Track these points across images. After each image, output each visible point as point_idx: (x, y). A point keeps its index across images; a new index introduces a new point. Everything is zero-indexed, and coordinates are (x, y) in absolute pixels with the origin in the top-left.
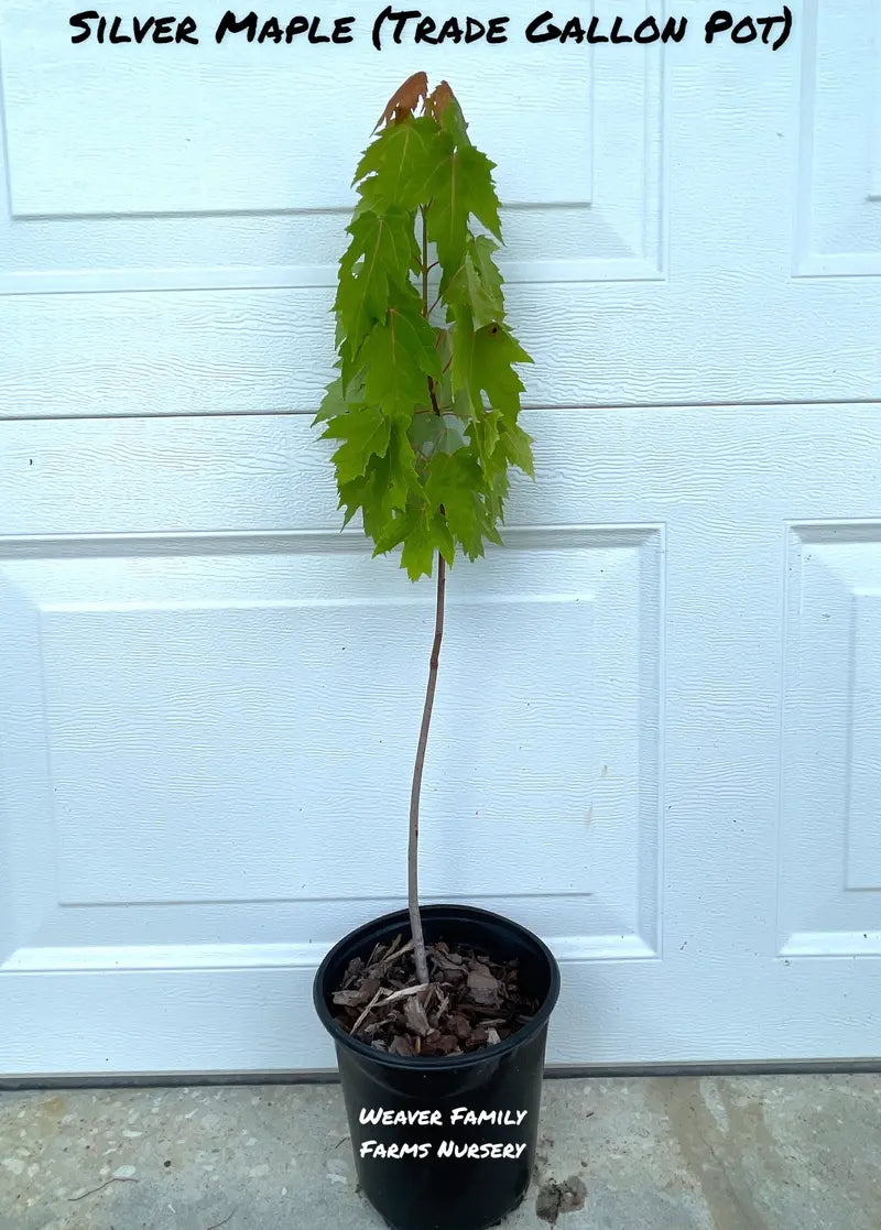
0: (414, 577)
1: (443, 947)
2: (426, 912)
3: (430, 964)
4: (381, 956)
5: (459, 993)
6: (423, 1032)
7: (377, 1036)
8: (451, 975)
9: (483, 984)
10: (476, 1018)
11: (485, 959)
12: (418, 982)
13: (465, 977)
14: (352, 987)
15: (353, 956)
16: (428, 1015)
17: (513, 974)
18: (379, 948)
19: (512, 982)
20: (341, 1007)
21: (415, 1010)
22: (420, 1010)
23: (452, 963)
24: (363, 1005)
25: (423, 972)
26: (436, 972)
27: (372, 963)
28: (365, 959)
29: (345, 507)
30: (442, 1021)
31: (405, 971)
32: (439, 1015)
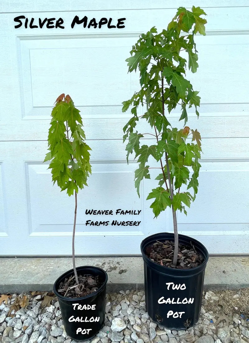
0: (70, 195)
1: (81, 276)
2: (77, 269)
3: (79, 280)
4: (67, 281)
5: (86, 284)
6: (79, 294)
7: (70, 296)
8: (84, 281)
9: (91, 281)
10: (91, 288)
11: (91, 277)
12: (77, 284)
13: (87, 281)
14: (62, 288)
15: (60, 282)
16: (80, 290)
17: (98, 279)
18: (66, 279)
19: (97, 280)
20: (60, 292)
21: (77, 290)
22: (78, 289)
23: (84, 279)
24: (65, 291)
25: (77, 282)
26: (81, 281)
27: (65, 283)
28: (63, 282)
29: (53, 181)
30: (83, 290)
31: (73, 282)
32: (82, 289)
